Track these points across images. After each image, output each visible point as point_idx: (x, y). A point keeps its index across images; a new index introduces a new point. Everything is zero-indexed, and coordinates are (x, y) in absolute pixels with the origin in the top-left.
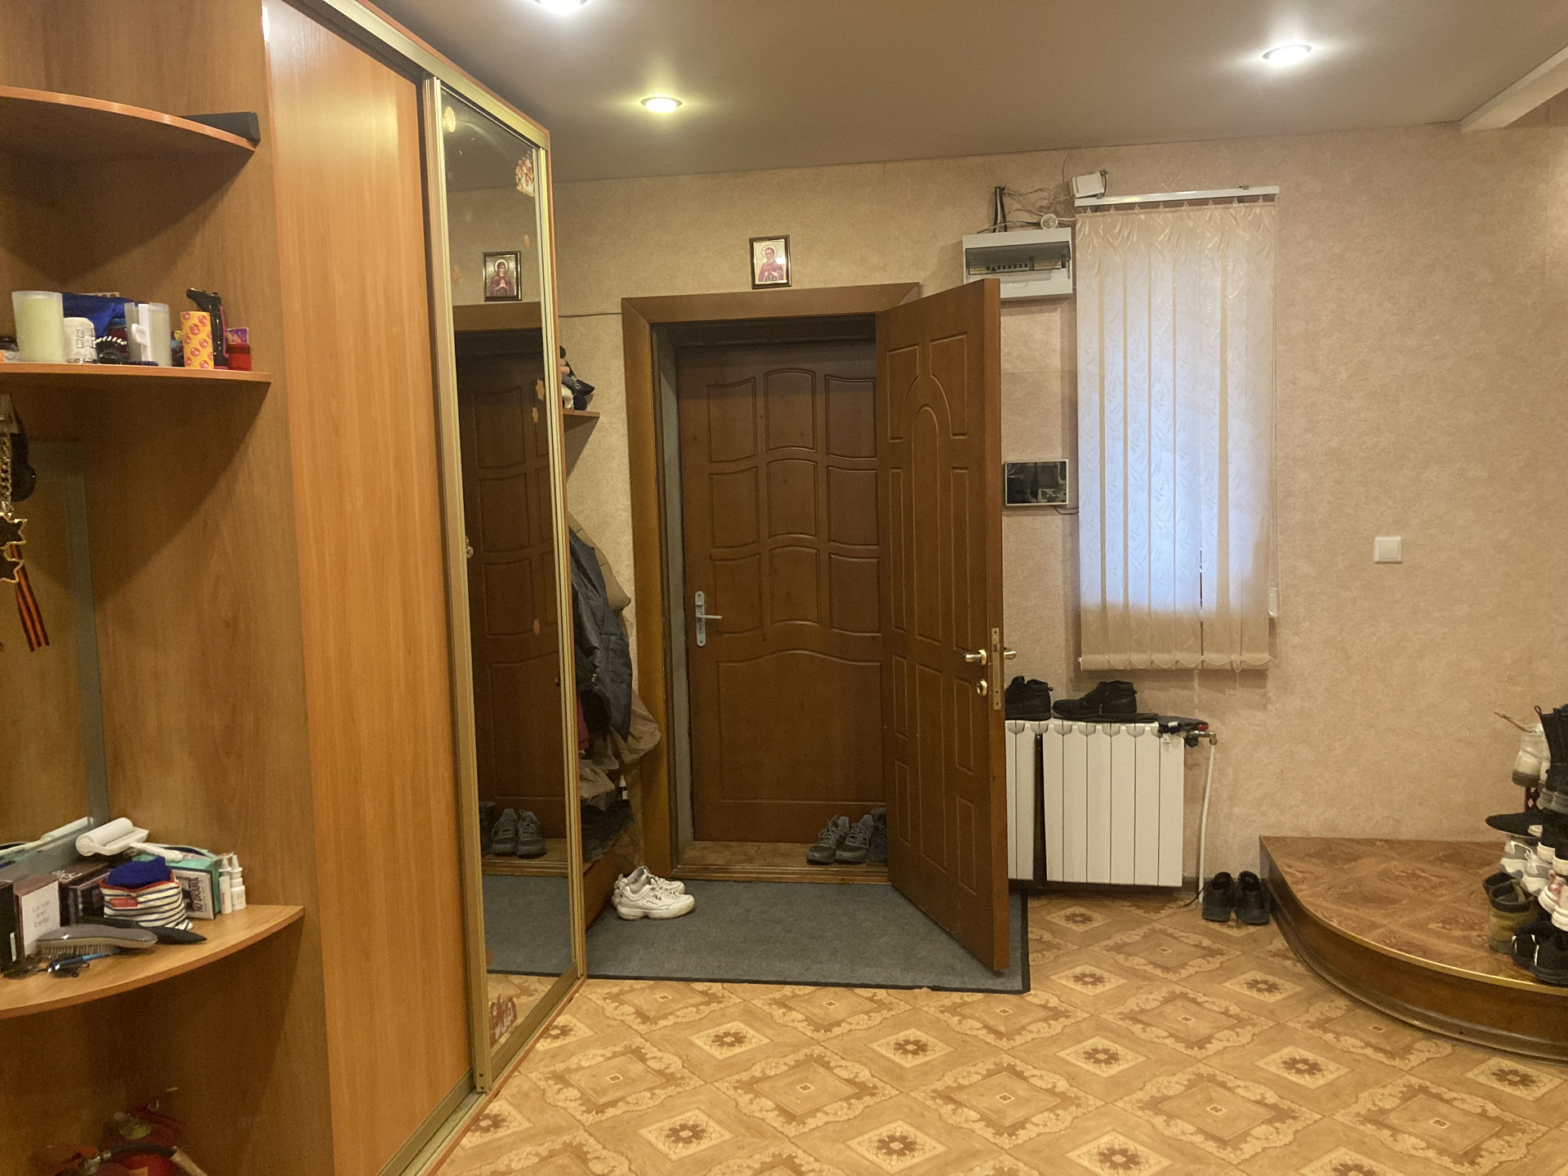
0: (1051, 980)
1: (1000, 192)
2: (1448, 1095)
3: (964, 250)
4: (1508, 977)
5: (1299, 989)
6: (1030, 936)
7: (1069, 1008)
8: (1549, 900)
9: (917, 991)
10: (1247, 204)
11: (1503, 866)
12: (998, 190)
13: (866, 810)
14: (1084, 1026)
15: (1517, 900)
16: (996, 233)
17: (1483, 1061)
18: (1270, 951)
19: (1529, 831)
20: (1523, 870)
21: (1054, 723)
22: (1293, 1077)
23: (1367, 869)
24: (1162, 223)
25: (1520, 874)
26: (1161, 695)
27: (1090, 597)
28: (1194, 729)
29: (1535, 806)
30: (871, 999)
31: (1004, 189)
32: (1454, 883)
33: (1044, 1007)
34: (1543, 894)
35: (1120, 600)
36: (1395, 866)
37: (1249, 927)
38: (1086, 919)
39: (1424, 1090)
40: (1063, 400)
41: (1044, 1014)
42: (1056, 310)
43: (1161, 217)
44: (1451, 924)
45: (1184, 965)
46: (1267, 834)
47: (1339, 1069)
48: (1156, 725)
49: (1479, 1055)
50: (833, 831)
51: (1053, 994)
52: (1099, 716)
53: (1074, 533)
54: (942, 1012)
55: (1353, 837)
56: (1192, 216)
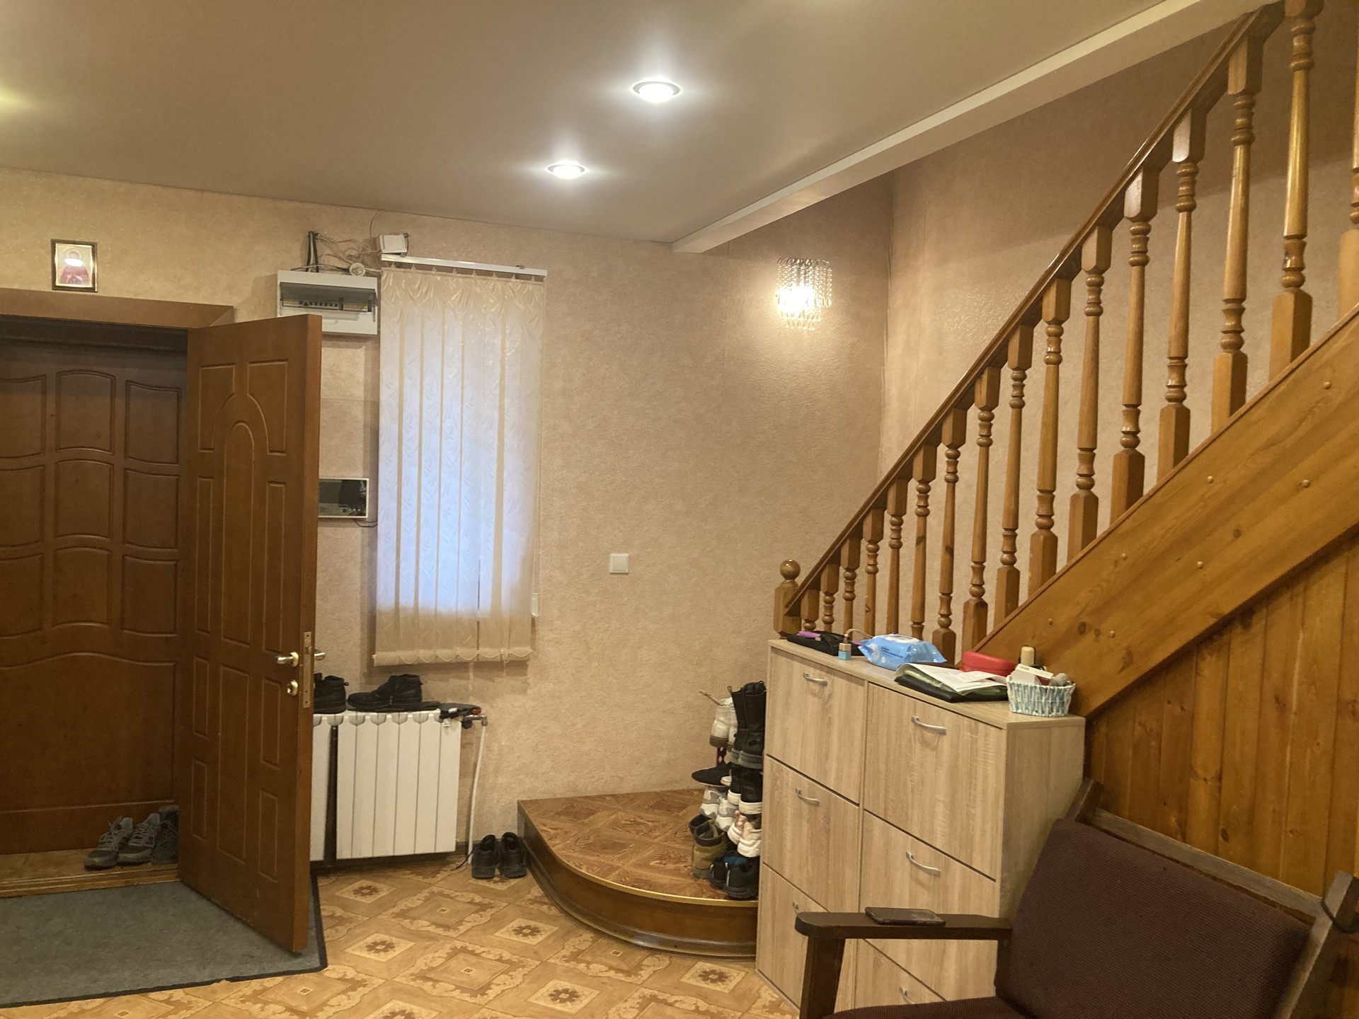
0: (345, 953)
1: (313, 237)
2: (671, 1000)
3: (279, 283)
4: (709, 897)
5: (555, 929)
6: (323, 913)
7: (366, 977)
8: (735, 834)
9: (215, 985)
10: (522, 281)
11: (703, 810)
12: (311, 234)
13: (153, 809)
14: (381, 991)
15: (712, 836)
16: (309, 273)
17: (692, 966)
18: (530, 900)
19: (722, 782)
20: (716, 813)
21: (348, 715)
22: (558, 1007)
23: (601, 820)
24: (455, 286)
25: (714, 815)
26: (441, 684)
27: (385, 600)
28: (468, 714)
29: (723, 761)
30: (168, 1002)
31: (317, 234)
32: (664, 825)
33: (342, 980)
34: (731, 829)
35: (411, 603)
36: (622, 816)
37: (511, 880)
38: (373, 891)
39: (654, 998)
40: (365, 426)
41: (342, 986)
42: (360, 347)
43: (454, 281)
44: (665, 859)
45: (460, 923)
46: (524, 799)
47: (592, 993)
48: (438, 711)
49: (689, 962)
50: (115, 834)
51: (349, 966)
52: (389, 706)
53: (372, 544)
54: (243, 1002)
55: (589, 795)
56: (478, 284)
